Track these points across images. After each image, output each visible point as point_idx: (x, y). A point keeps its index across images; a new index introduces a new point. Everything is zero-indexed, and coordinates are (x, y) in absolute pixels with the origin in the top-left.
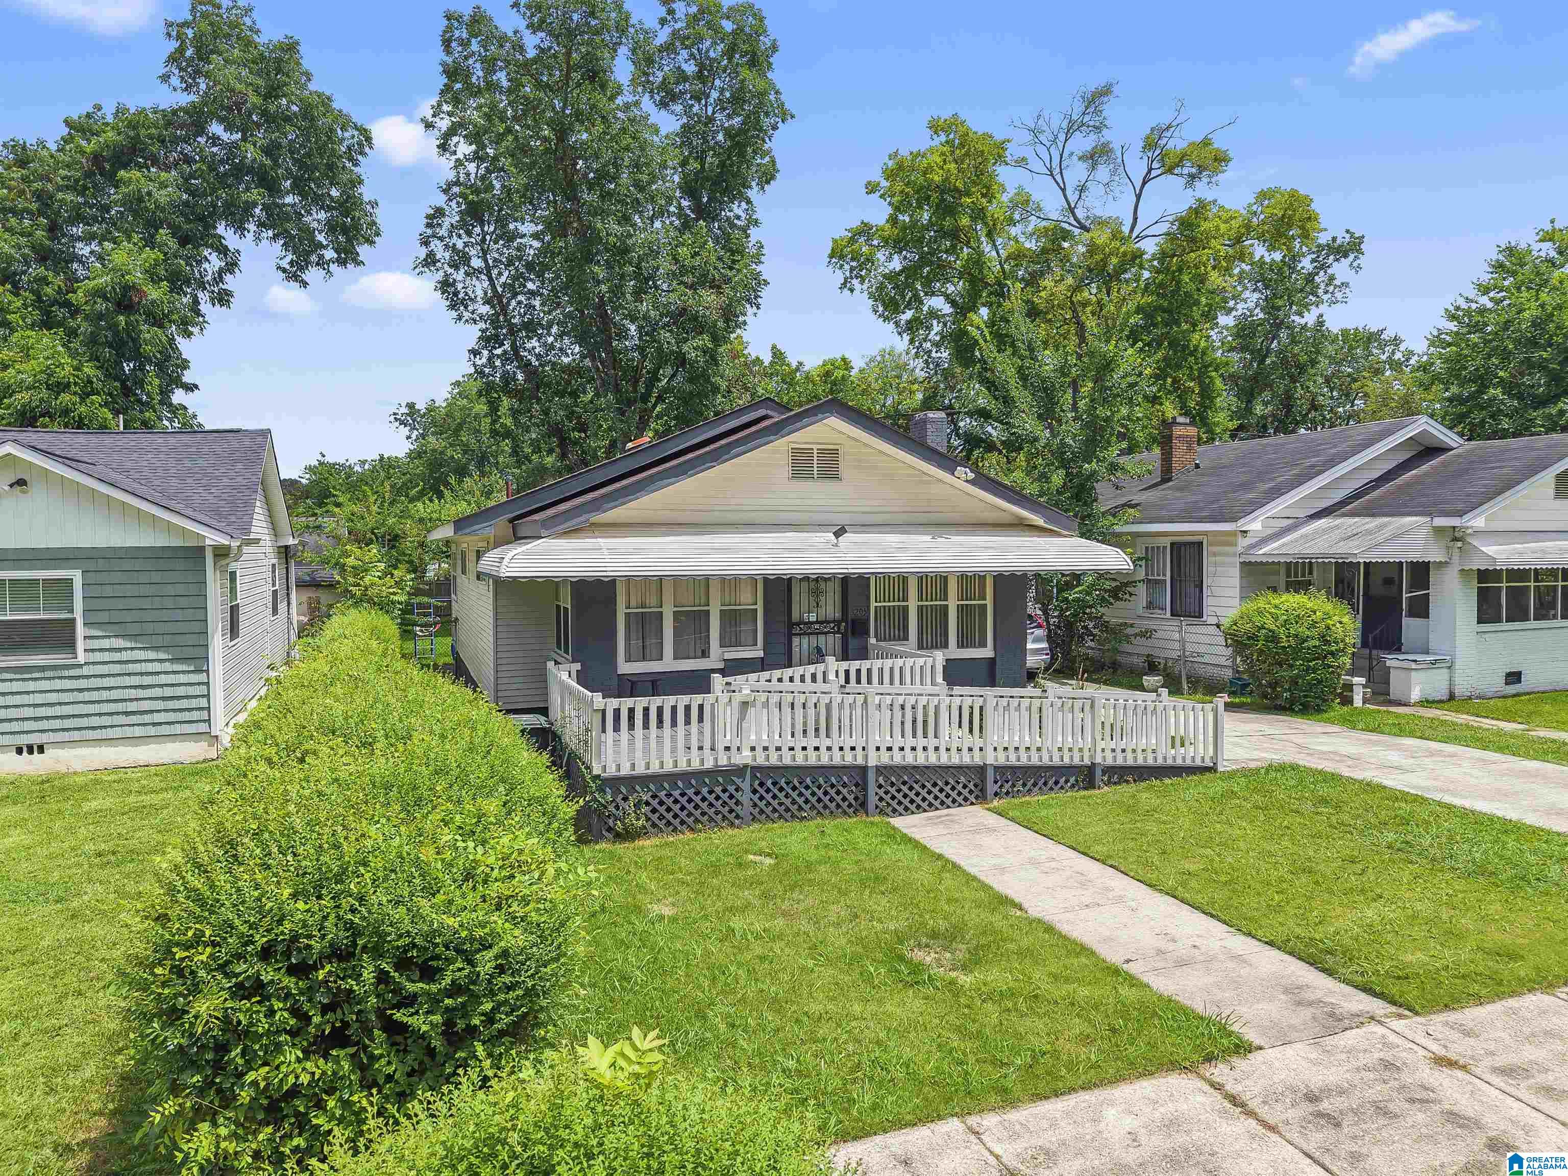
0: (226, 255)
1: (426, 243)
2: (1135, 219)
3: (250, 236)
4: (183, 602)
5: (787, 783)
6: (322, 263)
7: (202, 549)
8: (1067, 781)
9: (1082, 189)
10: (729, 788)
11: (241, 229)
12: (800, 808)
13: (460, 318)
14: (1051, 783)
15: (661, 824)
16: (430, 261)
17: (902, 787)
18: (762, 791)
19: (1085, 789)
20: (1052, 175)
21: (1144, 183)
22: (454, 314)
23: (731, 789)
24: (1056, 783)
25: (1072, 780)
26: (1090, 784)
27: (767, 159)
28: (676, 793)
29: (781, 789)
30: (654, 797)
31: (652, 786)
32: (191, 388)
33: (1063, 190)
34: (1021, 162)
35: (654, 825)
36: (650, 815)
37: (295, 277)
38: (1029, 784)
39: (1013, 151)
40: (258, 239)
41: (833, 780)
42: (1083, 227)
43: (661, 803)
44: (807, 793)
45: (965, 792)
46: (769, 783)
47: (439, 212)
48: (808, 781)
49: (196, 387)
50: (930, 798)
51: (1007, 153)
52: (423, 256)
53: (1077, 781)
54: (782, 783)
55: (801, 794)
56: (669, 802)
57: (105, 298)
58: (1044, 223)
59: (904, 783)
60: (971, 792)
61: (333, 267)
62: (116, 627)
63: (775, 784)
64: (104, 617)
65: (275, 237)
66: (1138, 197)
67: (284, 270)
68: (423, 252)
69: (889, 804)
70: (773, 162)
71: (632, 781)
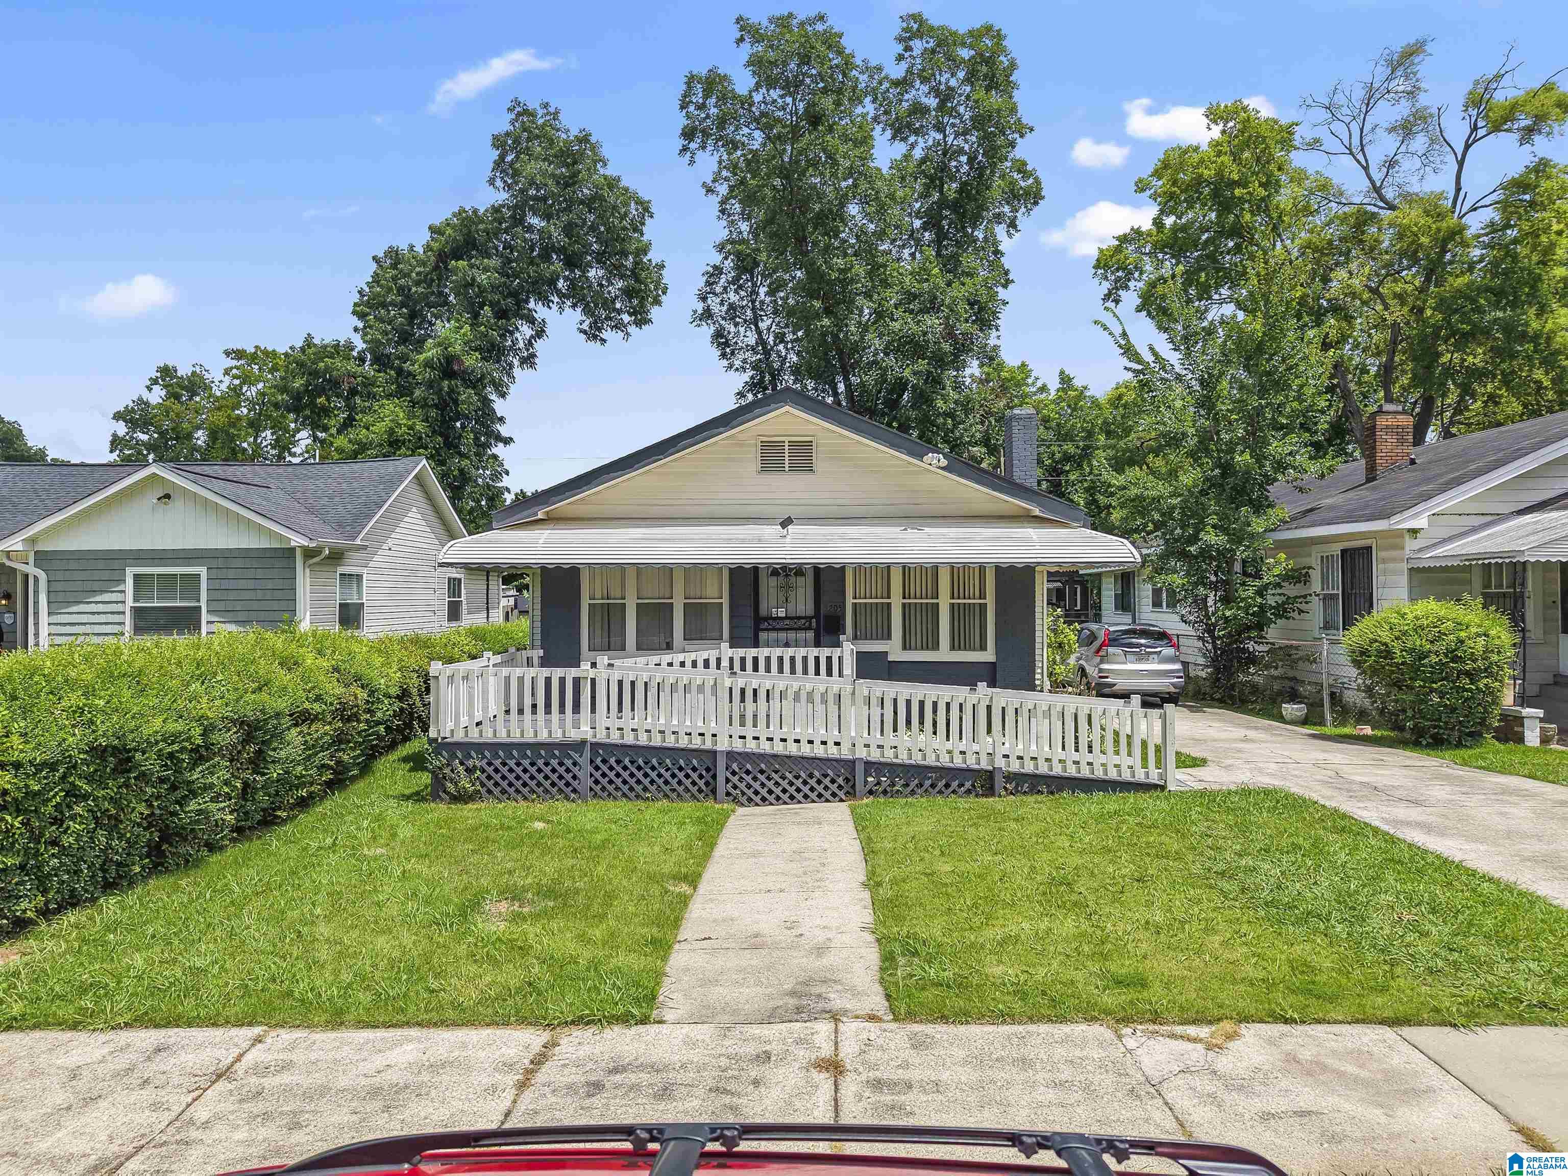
0: (534, 324)
1: (704, 299)
2: (1458, 189)
3: (555, 307)
4: (278, 595)
5: (632, 762)
6: (619, 326)
7: (293, 550)
8: (961, 785)
9: (1391, 164)
10: (566, 761)
11: (547, 302)
12: (645, 789)
13: (731, 366)
14: (941, 784)
15: (496, 791)
16: (707, 314)
17: (759, 776)
18: (604, 768)
19: (986, 796)
20: (1351, 153)
21: (1467, 147)
22: (725, 363)
23: (568, 763)
24: (947, 786)
25: (968, 785)
26: (990, 791)
27: (1031, 181)
28: (512, 763)
29: (625, 768)
30: (490, 764)
31: (487, 753)
32: (507, 441)
33: (1366, 169)
34: (1314, 144)
35: (489, 792)
36: (485, 781)
37: (595, 337)
38: (913, 785)
39: (1302, 133)
40: (561, 309)
41: (682, 762)
42: (1392, 207)
43: (497, 771)
44: (653, 775)
45: (834, 787)
46: (612, 761)
47: (718, 270)
48: (654, 761)
49: (511, 439)
50: (792, 790)
51: (1297, 137)
52: (700, 311)
53: (973, 786)
54: (627, 761)
55: (646, 775)
56: (504, 770)
57: (433, 368)
58: (1346, 209)
59: (762, 772)
60: (840, 787)
61: (632, 329)
62: (231, 614)
63: (618, 762)
64: (221, 606)
65: (574, 306)
66: (1461, 164)
67: (585, 332)
68: (700, 307)
69: (743, 794)
70: (1037, 181)
71: (466, 748)
